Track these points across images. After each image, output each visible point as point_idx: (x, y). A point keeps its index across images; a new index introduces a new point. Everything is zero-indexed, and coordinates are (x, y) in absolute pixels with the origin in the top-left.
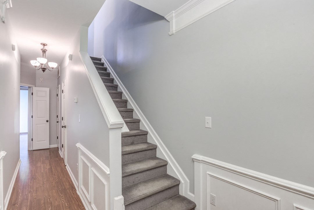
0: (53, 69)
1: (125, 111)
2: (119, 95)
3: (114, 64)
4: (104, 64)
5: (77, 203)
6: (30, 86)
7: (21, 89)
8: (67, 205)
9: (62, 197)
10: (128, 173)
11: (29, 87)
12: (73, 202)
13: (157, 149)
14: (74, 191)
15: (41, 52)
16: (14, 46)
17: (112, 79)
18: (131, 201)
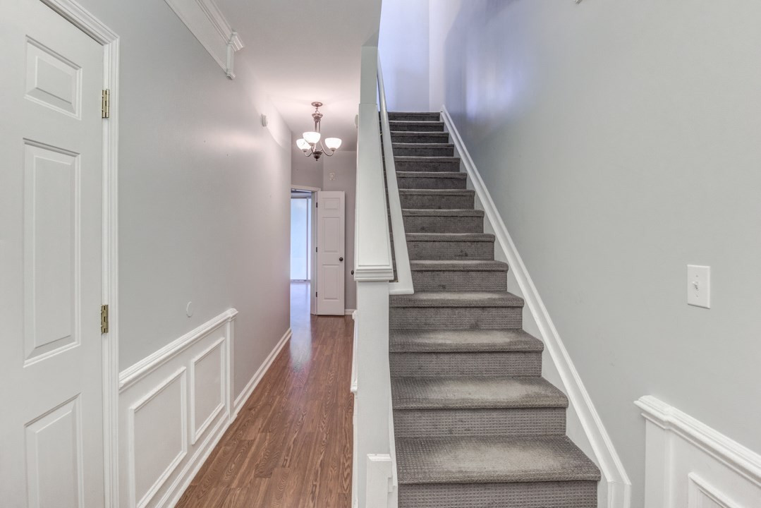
0: (333, 151)
1: (469, 239)
2: (465, 198)
3: (462, 120)
4: (445, 127)
5: (344, 441)
6: (313, 189)
7: (292, 198)
8: (324, 439)
9: (325, 419)
10: (432, 403)
11: (313, 192)
12: (338, 437)
13: (543, 353)
14: (349, 414)
15: (313, 118)
16: (265, 117)
17: (456, 161)
18: (420, 478)
